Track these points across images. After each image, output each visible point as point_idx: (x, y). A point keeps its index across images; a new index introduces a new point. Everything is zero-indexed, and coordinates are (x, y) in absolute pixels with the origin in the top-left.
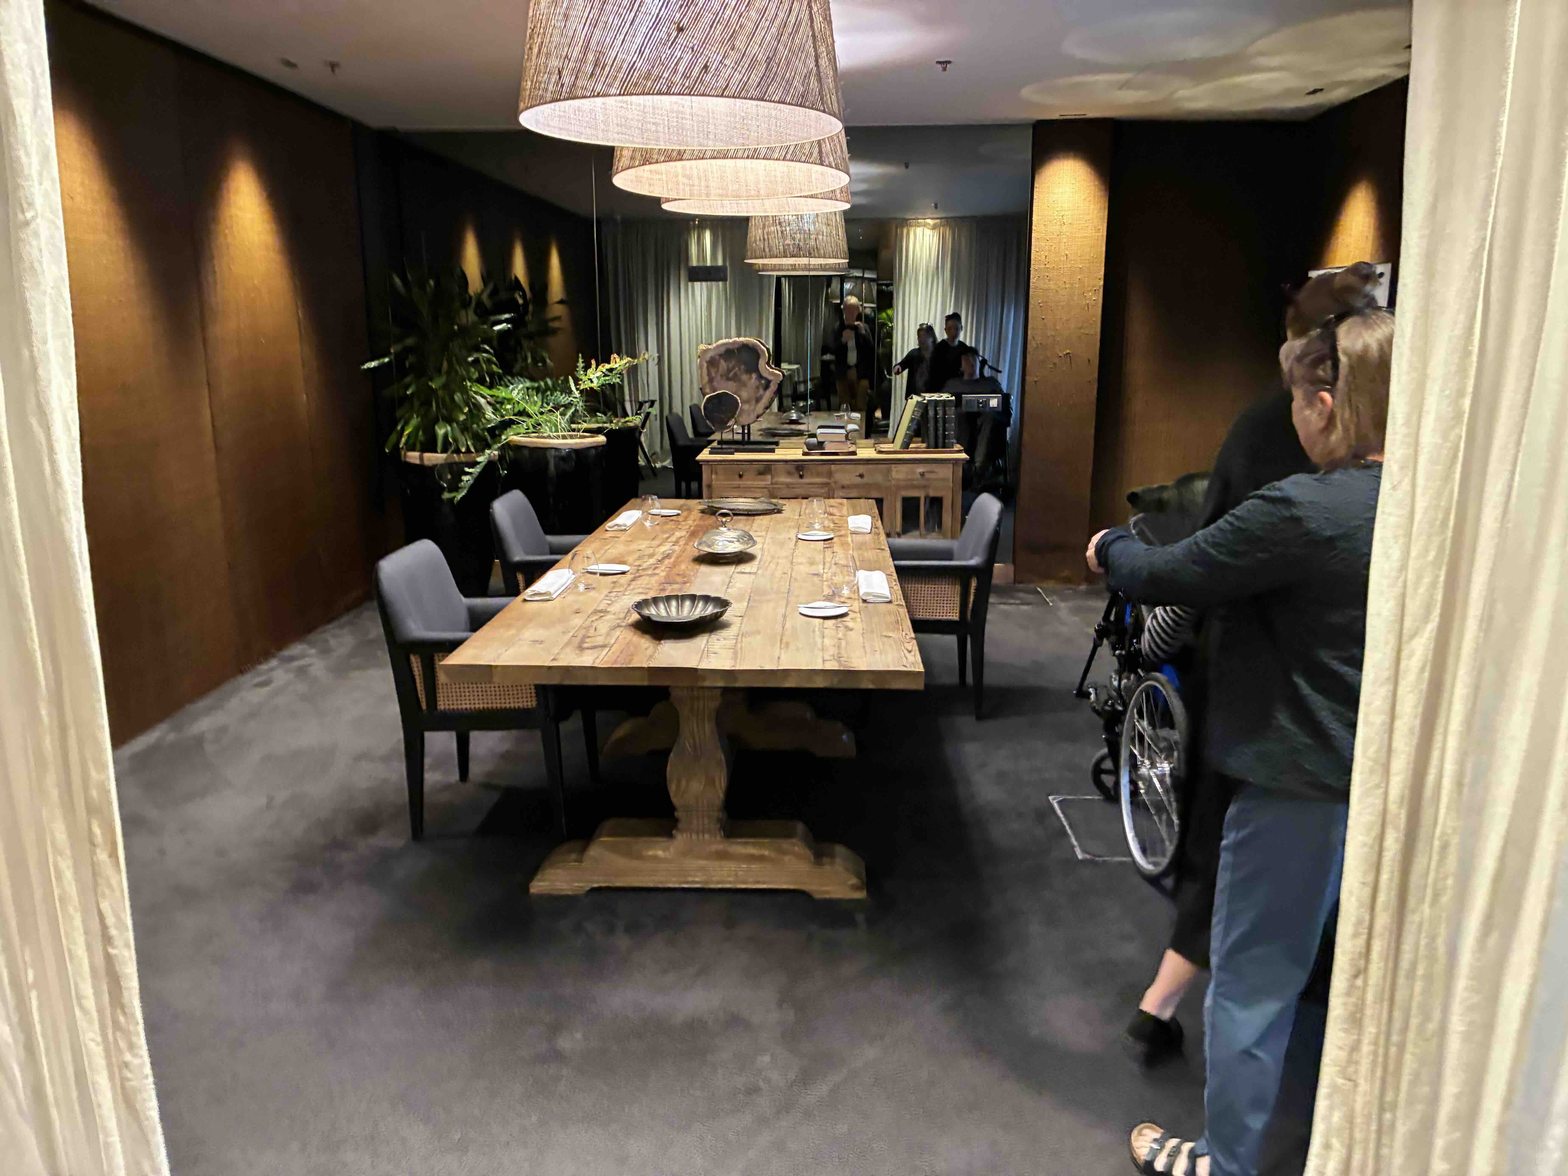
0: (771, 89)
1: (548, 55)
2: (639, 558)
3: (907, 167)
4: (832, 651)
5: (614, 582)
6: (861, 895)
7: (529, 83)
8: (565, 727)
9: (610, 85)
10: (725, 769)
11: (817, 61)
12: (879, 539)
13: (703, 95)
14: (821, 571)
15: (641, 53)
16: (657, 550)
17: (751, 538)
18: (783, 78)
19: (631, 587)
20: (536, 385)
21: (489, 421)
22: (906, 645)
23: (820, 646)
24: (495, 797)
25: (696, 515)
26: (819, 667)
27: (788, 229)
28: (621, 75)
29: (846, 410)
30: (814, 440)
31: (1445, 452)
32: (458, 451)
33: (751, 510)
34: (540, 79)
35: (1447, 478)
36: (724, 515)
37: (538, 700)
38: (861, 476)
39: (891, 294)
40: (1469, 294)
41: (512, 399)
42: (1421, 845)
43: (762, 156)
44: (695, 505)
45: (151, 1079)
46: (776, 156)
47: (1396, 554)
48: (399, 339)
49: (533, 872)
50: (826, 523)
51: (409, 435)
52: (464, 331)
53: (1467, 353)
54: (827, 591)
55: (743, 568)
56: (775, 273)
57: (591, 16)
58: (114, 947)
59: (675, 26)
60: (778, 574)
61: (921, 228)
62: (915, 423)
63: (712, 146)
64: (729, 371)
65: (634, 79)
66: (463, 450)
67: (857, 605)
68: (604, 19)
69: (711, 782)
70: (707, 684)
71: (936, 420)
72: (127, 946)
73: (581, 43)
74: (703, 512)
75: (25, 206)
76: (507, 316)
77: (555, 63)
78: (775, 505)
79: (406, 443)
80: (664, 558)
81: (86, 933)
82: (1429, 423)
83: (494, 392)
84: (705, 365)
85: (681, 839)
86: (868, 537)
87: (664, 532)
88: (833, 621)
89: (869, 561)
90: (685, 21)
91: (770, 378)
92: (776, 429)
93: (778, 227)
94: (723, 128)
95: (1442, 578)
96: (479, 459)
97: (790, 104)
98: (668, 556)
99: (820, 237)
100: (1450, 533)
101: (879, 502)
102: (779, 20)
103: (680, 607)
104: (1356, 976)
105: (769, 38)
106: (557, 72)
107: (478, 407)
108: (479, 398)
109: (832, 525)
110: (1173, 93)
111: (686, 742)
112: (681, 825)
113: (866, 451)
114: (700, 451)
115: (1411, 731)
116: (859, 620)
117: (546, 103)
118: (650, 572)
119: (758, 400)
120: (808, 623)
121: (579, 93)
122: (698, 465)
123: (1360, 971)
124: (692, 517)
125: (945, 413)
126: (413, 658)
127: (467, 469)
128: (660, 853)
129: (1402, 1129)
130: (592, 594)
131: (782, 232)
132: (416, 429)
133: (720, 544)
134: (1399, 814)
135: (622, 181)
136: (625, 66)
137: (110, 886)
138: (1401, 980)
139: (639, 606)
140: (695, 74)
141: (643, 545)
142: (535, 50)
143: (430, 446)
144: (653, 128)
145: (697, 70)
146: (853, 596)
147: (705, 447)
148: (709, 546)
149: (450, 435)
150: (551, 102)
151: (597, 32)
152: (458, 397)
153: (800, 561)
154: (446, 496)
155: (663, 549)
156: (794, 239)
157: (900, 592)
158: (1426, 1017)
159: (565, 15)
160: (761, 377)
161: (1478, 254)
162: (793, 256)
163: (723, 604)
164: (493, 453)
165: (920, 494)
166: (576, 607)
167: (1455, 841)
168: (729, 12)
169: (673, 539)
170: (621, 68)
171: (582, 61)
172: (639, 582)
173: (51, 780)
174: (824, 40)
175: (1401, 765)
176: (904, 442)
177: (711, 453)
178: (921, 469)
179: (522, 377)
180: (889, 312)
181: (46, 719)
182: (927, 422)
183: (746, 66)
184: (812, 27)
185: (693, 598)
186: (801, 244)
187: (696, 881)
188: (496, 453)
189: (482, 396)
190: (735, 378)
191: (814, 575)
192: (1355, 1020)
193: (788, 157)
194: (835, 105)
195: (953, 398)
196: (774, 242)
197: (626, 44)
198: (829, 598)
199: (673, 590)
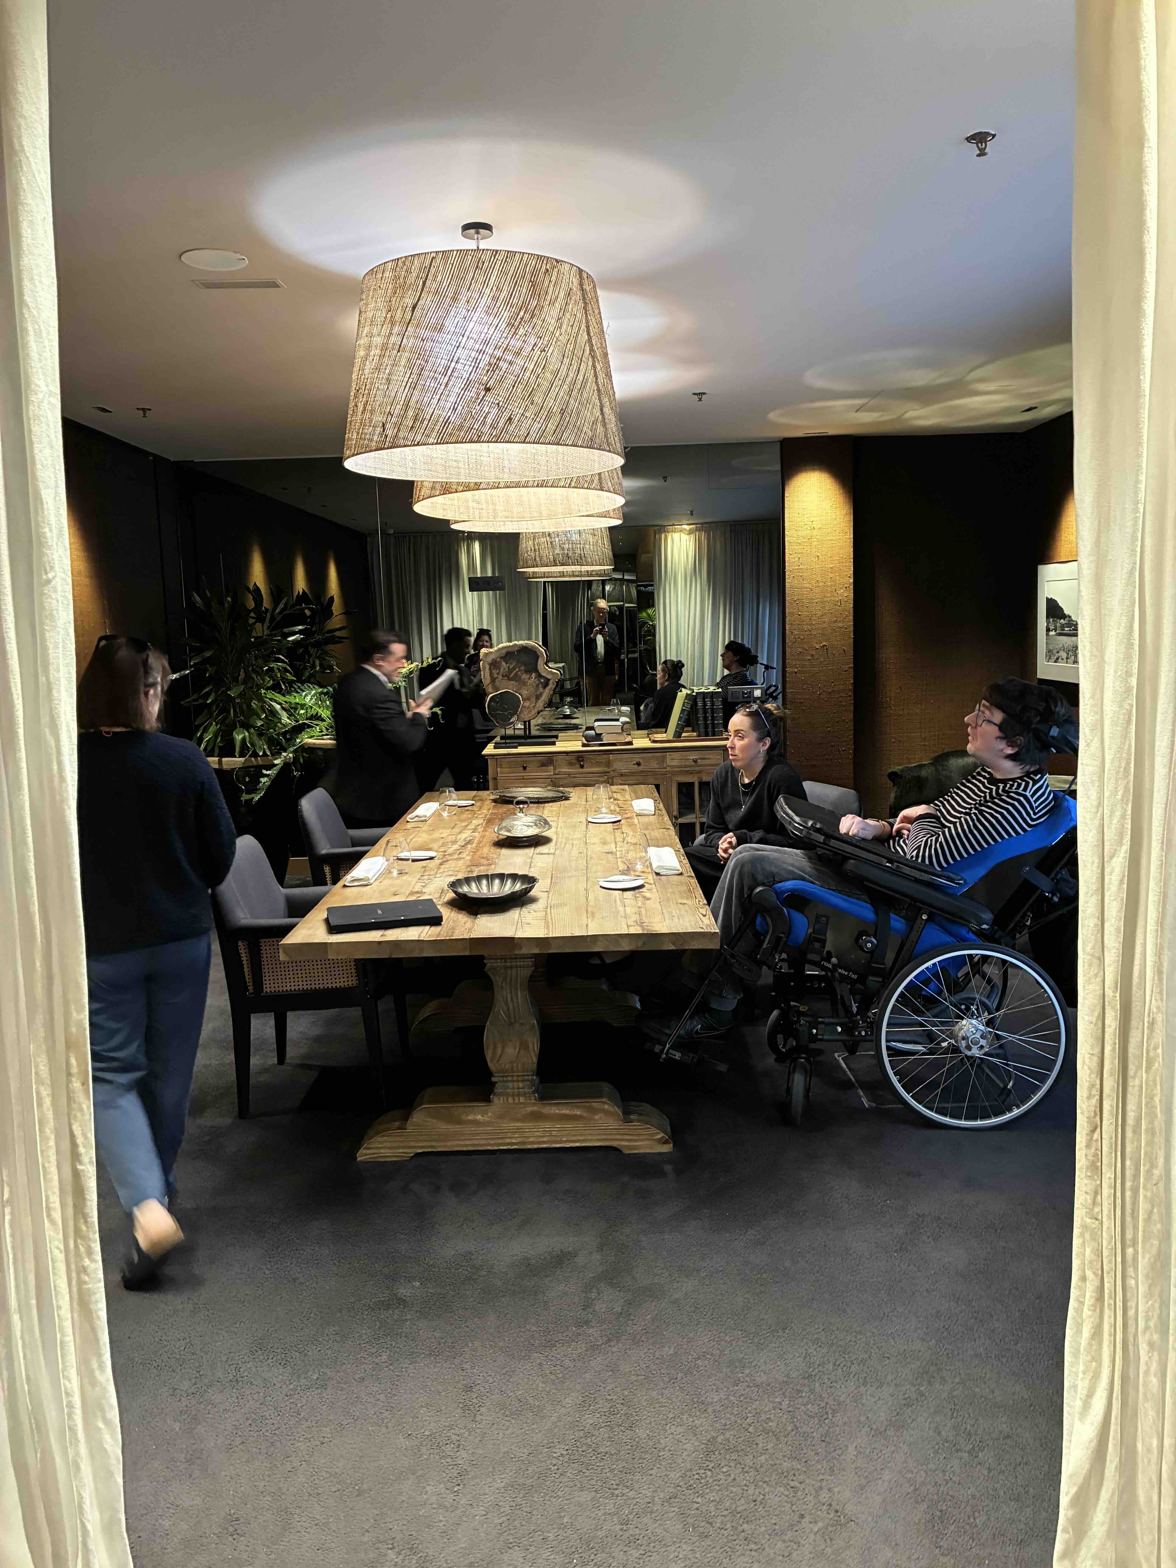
0: (565, 435)
1: (372, 412)
2: (443, 845)
3: (665, 480)
4: (635, 917)
5: (425, 867)
6: (667, 1148)
7: (355, 435)
8: (382, 1006)
9: (428, 436)
10: (538, 1034)
11: (602, 410)
12: (663, 819)
13: (508, 442)
14: (614, 850)
15: (455, 409)
16: (459, 837)
17: (546, 822)
18: (575, 426)
19: (441, 870)
20: (325, 690)
21: (285, 726)
22: (701, 910)
23: (623, 915)
24: (315, 1074)
25: (488, 804)
26: (624, 931)
27: (557, 539)
28: (437, 428)
29: (616, 704)
30: (592, 732)
31: (1122, 717)
32: (255, 755)
33: (541, 798)
34: (366, 431)
35: (1125, 736)
36: (519, 803)
37: (359, 979)
38: (638, 764)
39: (652, 594)
40: (1127, 603)
41: (305, 704)
42: (1134, 1023)
43: (550, 484)
44: (488, 795)
45: (102, 1284)
46: (562, 484)
47: (1093, 794)
48: (198, 651)
49: (357, 1144)
50: (612, 808)
51: (208, 741)
52: (261, 642)
53: (1130, 645)
54: (622, 867)
55: (541, 849)
56: (543, 580)
57: (411, 380)
58: (81, 1163)
59: (482, 387)
60: (575, 853)
61: (678, 534)
62: (686, 713)
63: (506, 478)
64: (510, 671)
65: (449, 430)
66: (261, 754)
67: (651, 878)
68: (422, 382)
69: (524, 1046)
70: (524, 951)
71: (705, 711)
72: (91, 1162)
73: (402, 402)
74: (495, 801)
75: (48, 568)
76: (300, 627)
77: (378, 418)
78: (563, 793)
79: (205, 749)
80: (466, 844)
81: (58, 1153)
82: (1108, 695)
83: (289, 698)
84: (488, 667)
85: (498, 1102)
86: (652, 818)
87: (462, 821)
88: (632, 892)
89: (657, 839)
90: (491, 383)
91: (549, 677)
92: (551, 724)
93: (548, 538)
94: (517, 463)
95: (1129, 812)
96: (276, 762)
97: (581, 446)
98: (469, 842)
99: (587, 546)
100: (1132, 778)
101: (658, 787)
102: (569, 379)
103: (490, 885)
104: (1093, 1131)
105: (562, 394)
106: (381, 425)
107: (273, 713)
108: (274, 704)
109: (618, 809)
110: (903, 415)
111: (500, 1009)
112: (498, 1089)
113: (641, 741)
114: (484, 746)
115: (1118, 930)
116: (655, 890)
117: (371, 451)
118: (456, 856)
119: (538, 697)
120: (610, 895)
121: (401, 442)
122: (484, 760)
123: (1096, 1127)
124: (486, 807)
125: (713, 704)
126: (240, 943)
127: (265, 772)
128: (479, 1117)
129: (1143, 1263)
130: (405, 877)
131: (551, 543)
132: (216, 736)
133: (519, 828)
134: (1113, 996)
135: (421, 508)
136: (441, 420)
137: (81, 1110)
138: (1129, 1134)
139: (453, 885)
140: (501, 425)
141: (445, 833)
142: (361, 407)
143: (228, 750)
144: (455, 464)
145: (502, 421)
146: (645, 870)
147: (489, 742)
148: (509, 831)
149: (248, 740)
150: (375, 450)
151: (416, 393)
152: (254, 704)
153: (592, 842)
154: (245, 797)
155: (463, 836)
156: (563, 549)
157: (689, 865)
158: (1153, 1166)
159: (387, 379)
160: (540, 676)
161: (1131, 573)
162: (562, 565)
163: (530, 880)
164: (287, 755)
165: (695, 779)
166: (393, 889)
167: (1159, 1018)
168: (528, 374)
169: (472, 826)
170: (438, 421)
171: (403, 416)
172: (447, 865)
173: (40, 1019)
174: (607, 393)
175: (1112, 957)
176: (676, 731)
177: (495, 748)
178: (693, 756)
179: (312, 683)
180: (650, 611)
181: (39, 969)
182: (697, 713)
183: (544, 417)
184: (597, 383)
185: (502, 877)
186: (570, 554)
187: (513, 1141)
188: (291, 755)
189: (277, 702)
190: (516, 678)
191: (608, 853)
192: (1096, 1168)
193: (573, 484)
194: (618, 445)
195: (720, 690)
196: (545, 553)
197: (442, 403)
198: (627, 872)
199: (479, 871)
